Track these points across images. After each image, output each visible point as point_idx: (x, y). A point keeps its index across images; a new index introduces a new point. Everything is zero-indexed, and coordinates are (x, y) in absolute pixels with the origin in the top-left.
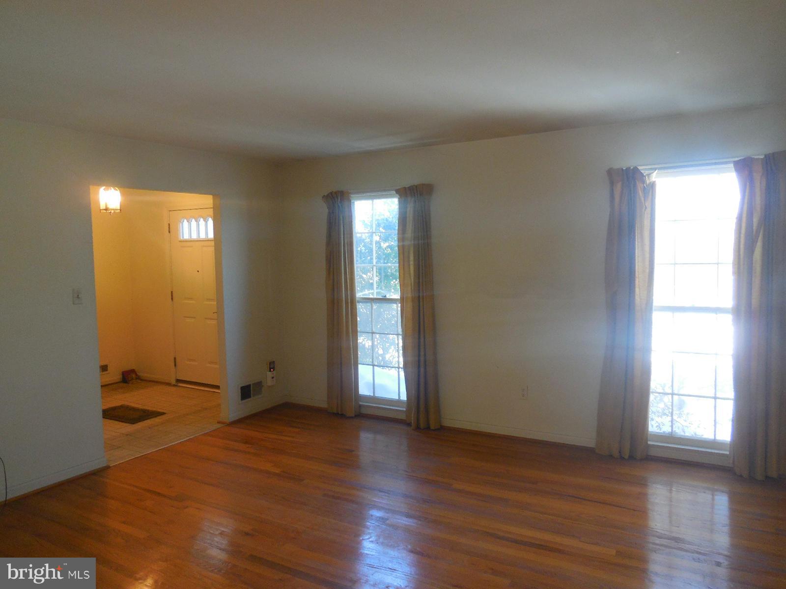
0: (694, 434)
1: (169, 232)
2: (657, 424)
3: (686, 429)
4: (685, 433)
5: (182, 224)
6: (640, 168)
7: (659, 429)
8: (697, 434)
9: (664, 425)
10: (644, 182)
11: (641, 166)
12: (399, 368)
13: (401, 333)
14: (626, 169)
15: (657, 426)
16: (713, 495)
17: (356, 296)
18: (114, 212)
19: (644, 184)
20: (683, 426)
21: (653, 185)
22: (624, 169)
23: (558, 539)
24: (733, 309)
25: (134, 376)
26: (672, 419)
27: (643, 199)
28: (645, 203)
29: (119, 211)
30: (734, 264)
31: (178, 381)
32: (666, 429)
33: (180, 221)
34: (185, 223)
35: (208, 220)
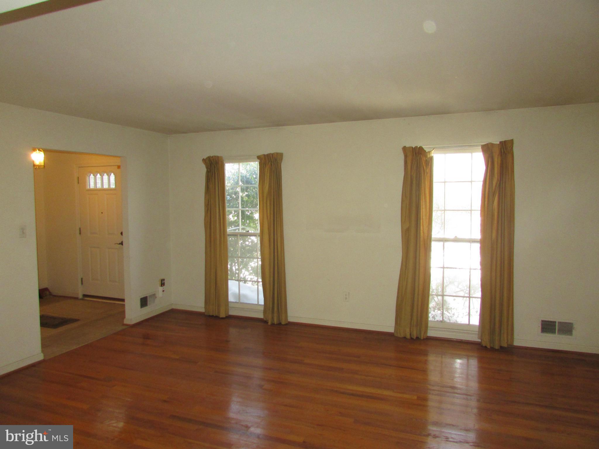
0: (455, 321)
1: (78, 183)
2: (433, 316)
3: (450, 318)
4: (450, 321)
5: (89, 177)
6: (423, 147)
7: (434, 319)
8: (457, 321)
9: (437, 316)
10: (426, 156)
11: (424, 145)
12: (258, 282)
13: (260, 257)
14: (415, 147)
15: (433, 317)
16: (468, 360)
17: (227, 231)
18: (39, 168)
19: (426, 157)
20: (448, 316)
21: (431, 159)
22: (414, 147)
23: (379, 391)
24: (481, 240)
25: (48, 293)
26: (443, 312)
27: (425, 167)
28: (426, 170)
29: (43, 167)
30: (481, 210)
31: (85, 296)
32: (439, 318)
33: (88, 176)
34: (92, 176)
35: (111, 175)
